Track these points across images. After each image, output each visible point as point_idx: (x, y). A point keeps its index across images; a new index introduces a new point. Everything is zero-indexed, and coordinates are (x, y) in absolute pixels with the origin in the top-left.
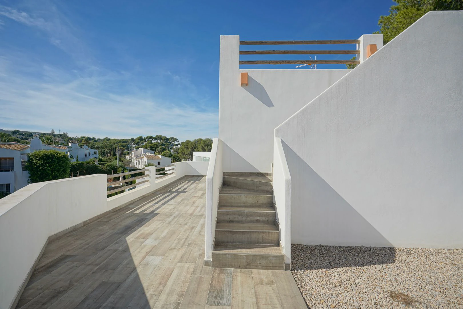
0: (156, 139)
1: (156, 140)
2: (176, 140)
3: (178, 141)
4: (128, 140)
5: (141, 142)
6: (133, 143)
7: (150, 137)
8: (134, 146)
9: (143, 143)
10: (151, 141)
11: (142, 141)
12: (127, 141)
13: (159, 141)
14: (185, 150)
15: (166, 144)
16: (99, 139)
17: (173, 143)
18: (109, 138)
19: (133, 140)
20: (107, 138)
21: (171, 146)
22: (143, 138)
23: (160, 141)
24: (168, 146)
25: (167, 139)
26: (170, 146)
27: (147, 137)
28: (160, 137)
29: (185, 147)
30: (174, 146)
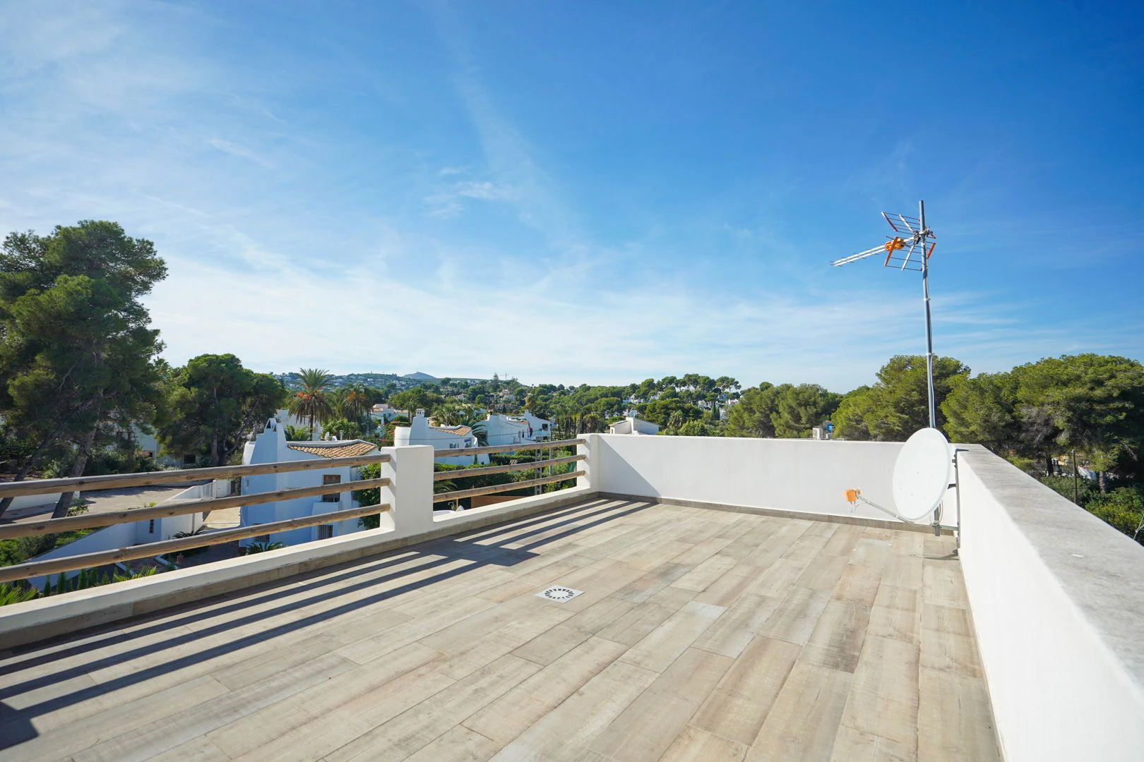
0: (684, 383)
1: (684, 386)
2: (735, 383)
3: (740, 387)
4: (624, 388)
5: (652, 391)
6: (633, 396)
7: (672, 380)
8: (635, 401)
9: (655, 394)
10: (673, 388)
11: (654, 389)
12: (623, 391)
13: (692, 388)
14: (746, 415)
15: (708, 394)
16: (572, 388)
17: (727, 390)
18: (589, 384)
19: (634, 387)
20: (585, 385)
21: (720, 400)
22: (656, 382)
23: (695, 387)
24: (714, 400)
25: (710, 383)
26: (718, 400)
27: (664, 380)
28: (693, 378)
29: (745, 409)
30: (728, 398)
